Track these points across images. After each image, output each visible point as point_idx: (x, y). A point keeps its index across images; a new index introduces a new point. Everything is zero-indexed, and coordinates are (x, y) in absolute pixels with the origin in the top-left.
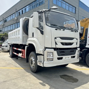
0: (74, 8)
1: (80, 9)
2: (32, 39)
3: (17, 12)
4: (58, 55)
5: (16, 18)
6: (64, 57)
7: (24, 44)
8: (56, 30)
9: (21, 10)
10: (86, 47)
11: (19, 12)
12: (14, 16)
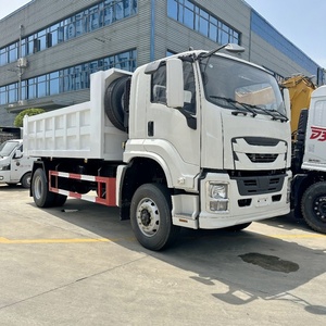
0: (236, 35)
1: (255, 37)
2: (149, 142)
3: (27, 37)
4: (241, 193)
5: (22, 62)
6: (255, 198)
7: (107, 158)
8: (235, 114)
9: (44, 32)
10: (303, 166)
11: (35, 40)
12: (13, 53)
